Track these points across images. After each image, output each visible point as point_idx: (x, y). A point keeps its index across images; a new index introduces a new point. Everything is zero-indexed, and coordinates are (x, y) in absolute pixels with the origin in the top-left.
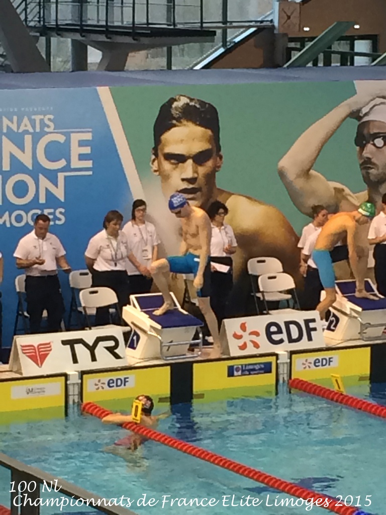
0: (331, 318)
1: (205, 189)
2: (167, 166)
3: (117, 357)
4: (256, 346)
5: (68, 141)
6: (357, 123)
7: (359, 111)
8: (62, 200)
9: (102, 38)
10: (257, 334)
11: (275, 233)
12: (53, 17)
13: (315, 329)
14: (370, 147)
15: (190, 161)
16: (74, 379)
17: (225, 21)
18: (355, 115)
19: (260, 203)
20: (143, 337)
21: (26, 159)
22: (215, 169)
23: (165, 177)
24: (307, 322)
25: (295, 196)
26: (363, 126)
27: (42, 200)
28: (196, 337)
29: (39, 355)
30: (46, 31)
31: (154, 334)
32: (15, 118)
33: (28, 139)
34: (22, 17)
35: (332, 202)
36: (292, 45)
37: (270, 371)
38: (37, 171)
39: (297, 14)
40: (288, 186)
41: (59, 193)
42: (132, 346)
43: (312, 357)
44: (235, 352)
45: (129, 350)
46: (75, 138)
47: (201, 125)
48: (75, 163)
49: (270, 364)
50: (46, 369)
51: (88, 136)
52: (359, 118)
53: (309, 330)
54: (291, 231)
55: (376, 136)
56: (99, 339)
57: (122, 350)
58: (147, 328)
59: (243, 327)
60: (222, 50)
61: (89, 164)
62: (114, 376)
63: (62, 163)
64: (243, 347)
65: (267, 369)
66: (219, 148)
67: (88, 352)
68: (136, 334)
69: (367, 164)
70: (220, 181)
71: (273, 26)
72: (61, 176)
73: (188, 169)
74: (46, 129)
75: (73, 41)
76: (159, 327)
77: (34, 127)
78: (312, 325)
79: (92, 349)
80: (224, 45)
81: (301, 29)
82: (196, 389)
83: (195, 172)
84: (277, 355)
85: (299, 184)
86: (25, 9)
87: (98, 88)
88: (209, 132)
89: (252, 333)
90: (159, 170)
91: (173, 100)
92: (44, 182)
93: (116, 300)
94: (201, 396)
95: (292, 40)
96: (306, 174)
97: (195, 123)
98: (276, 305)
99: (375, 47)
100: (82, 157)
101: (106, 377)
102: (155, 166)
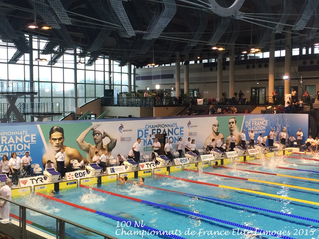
0: (89, 172)
1: (61, 146)
2: (52, 141)
3: (42, 182)
4: (73, 178)
5: (30, 136)
6: (93, 131)
7: (93, 128)
8: (29, 149)
9: (37, 115)
10: (73, 176)
11: (76, 154)
12: (26, 111)
13: (85, 174)
14: (96, 136)
15: (57, 140)
16: (33, 188)
17: (64, 112)
18: (92, 129)
19: (73, 148)
20: (48, 177)
21: (21, 141)
22: (63, 141)
23: (52, 143)
24: (83, 173)
25: (80, 147)
26: (94, 132)
27: (25, 149)
28: (60, 177)
29: (25, 183)
30: (25, 114)
31: (50, 176)
32: (19, 132)
33: (22, 136)
34: (20, 111)
35: (88, 147)
36: (78, 116)
37: (76, 183)
38: (23, 143)
39: (79, 110)
40: (79, 144)
41: (29, 147)
42: (46, 180)
43: (85, 180)
44: (68, 180)
45: (45, 180)
46: (32, 136)
47: (60, 132)
48: (32, 141)
49: (76, 182)
50: (26, 186)
51: (35, 135)
52: (93, 130)
53: (84, 174)
54: (79, 154)
55: (97, 134)
56: (38, 178)
57: (43, 180)
58: (49, 175)
59: (70, 174)
60: (64, 118)
61: (35, 141)
62: (42, 186)
63: (29, 141)
64: (70, 178)
65: (75, 183)
66: (64, 137)
67: (36, 181)
68: (46, 177)
69: (95, 139)
70: (64, 144)
71: (74, 112)
72: (29, 144)
73: (57, 142)
74: (26, 134)
75: (31, 116)
76: (52, 175)
77: (23, 133)
78: (84, 173)
79: (37, 180)
80: (64, 116)
81: (80, 113)
82: (60, 188)
83: (59, 142)
84: (77, 180)
85: (81, 144)
86: (20, 109)
87: (37, 125)
88: (62, 134)
89: (72, 176)
90: (51, 142)
91: (53, 127)
92: (25, 145)
93: (42, 170)
94: (61, 190)
95: (78, 115)
96: (82, 142)
97: (58, 131)
98: (77, 170)
99: (96, 116)
100: (34, 140)
101: (40, 187)
102: (50, 141)
